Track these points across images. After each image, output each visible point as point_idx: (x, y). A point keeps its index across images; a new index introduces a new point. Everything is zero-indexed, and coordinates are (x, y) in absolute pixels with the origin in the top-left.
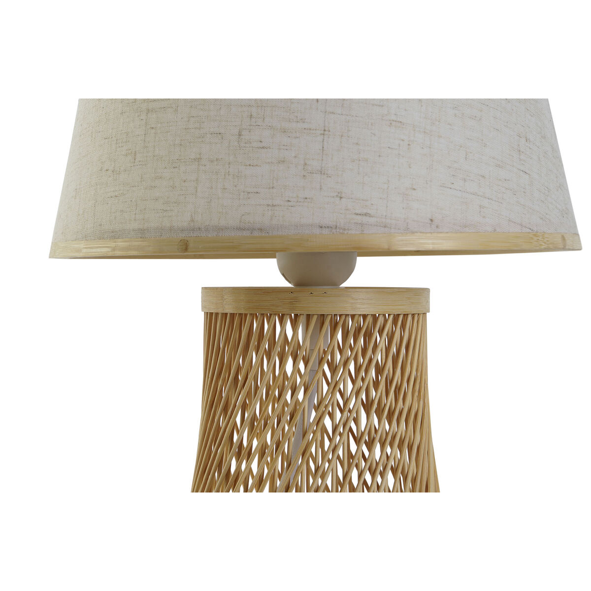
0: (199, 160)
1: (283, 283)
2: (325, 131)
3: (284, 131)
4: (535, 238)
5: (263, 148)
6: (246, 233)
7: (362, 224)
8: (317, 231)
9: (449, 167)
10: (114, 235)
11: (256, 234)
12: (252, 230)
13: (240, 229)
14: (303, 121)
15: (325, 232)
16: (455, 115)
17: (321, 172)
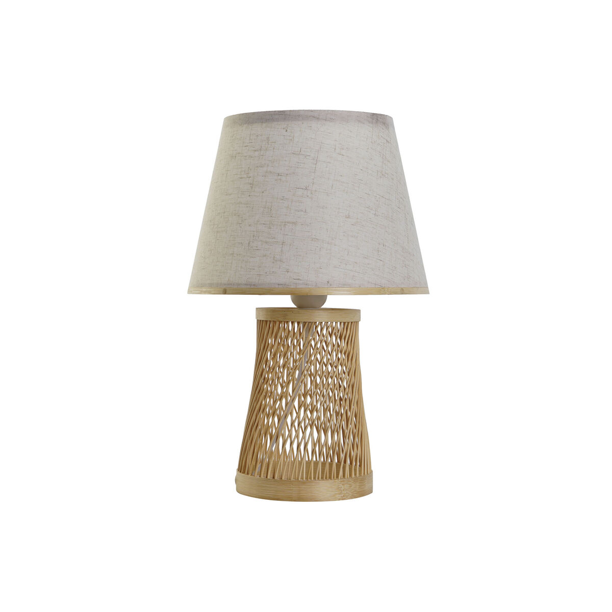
0: (233, 254)
1: (293, 306)
2: (283, 243)
3: (266, 242)
4: (383, 290)
5: (258, 250)
6: (249, 286)
7: (296, 284)
8: (277, 286)
9: (339, 259)
10: (211, 285)
11: (252, 287)
12: (250, 285)
13: (246, 285)
14: (274, 238)
15: (280, 286)
16: (344, 235)
17: (280, 261)
